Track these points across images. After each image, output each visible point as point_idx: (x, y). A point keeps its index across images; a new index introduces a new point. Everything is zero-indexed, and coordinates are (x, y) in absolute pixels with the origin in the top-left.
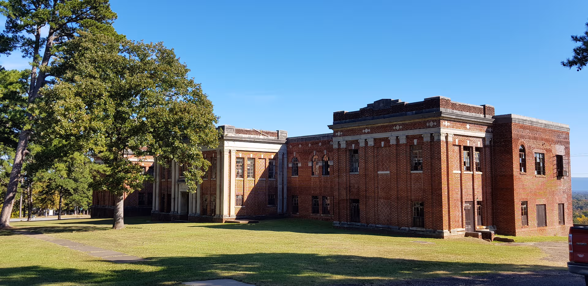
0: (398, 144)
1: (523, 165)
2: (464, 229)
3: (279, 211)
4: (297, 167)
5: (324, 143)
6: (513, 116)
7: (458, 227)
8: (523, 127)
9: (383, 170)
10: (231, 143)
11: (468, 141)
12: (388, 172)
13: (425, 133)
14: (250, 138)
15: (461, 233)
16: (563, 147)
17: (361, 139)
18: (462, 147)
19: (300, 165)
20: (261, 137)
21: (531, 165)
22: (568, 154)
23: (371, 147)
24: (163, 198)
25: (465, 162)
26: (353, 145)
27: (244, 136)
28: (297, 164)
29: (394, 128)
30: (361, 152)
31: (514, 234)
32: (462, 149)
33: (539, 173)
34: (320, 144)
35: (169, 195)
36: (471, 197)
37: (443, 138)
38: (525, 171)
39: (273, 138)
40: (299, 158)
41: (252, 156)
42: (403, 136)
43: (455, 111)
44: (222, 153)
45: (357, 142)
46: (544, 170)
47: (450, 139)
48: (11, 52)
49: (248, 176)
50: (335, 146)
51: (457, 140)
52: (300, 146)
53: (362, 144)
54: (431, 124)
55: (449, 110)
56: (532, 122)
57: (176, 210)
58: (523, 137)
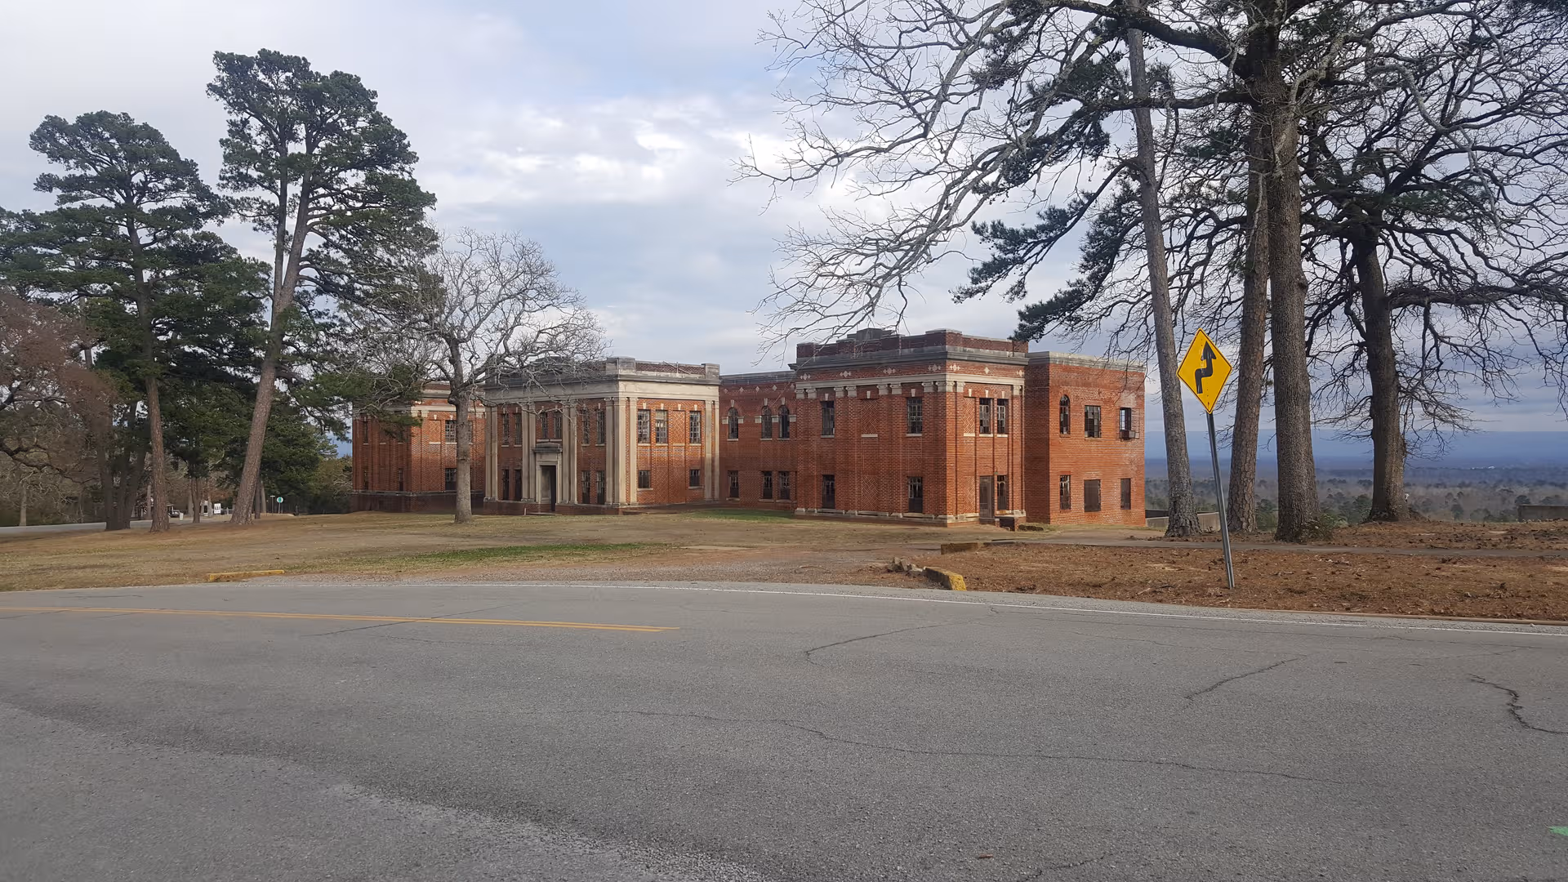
0: (890, 396)
1: (1065, 425)
2: (978, 514)
3: (708, 495)
4: (737, 425)
5: (780, 385)
6: (1051, 354)
7: (970, 512)
8: (1068, 369)
9: (869, 432)
10: (631, 386)
11: (987, 392)
12: (876, 436)
13: (926, 380)
14: (660, 377)
15: (972, 519)
16: (1132, 397)
17: (838, 385)
18: (978, 400)
19: (741, 421)
20: (678, 375)
21: (1078, 423)
22: (1141, 406)
23: (853, 399)
24: (507, 476)
25: (981, 421)
26: (827, 395)
27: (650, 374)
28: (737, 420)
29: (885, 371)
30: (838, 407)
31: (1047, 520)
32: (978, 403)
33: (1091, 435)
34: (775, 388)
35: (519, 472)
36: (991, 470)
37: (949, 388)
38: (1069, 433)
39: (697, 376)
40: (740, 410)
41: (662, 407)
42: (896, 382)
43: (968, 349)
44: (614, 402)
45: (831, 390)
46: (1099, 430)
47: (960, 390)
48: (225, 220)
49: (657, 440)
50: (800, 396)
51: (970, 390)
52: (742, 390)
53: (839, 394)
54: (935, 368)
55: (960, 349)
56: (1083, 361)
57: (532, 496)
58: (1066, 383)
